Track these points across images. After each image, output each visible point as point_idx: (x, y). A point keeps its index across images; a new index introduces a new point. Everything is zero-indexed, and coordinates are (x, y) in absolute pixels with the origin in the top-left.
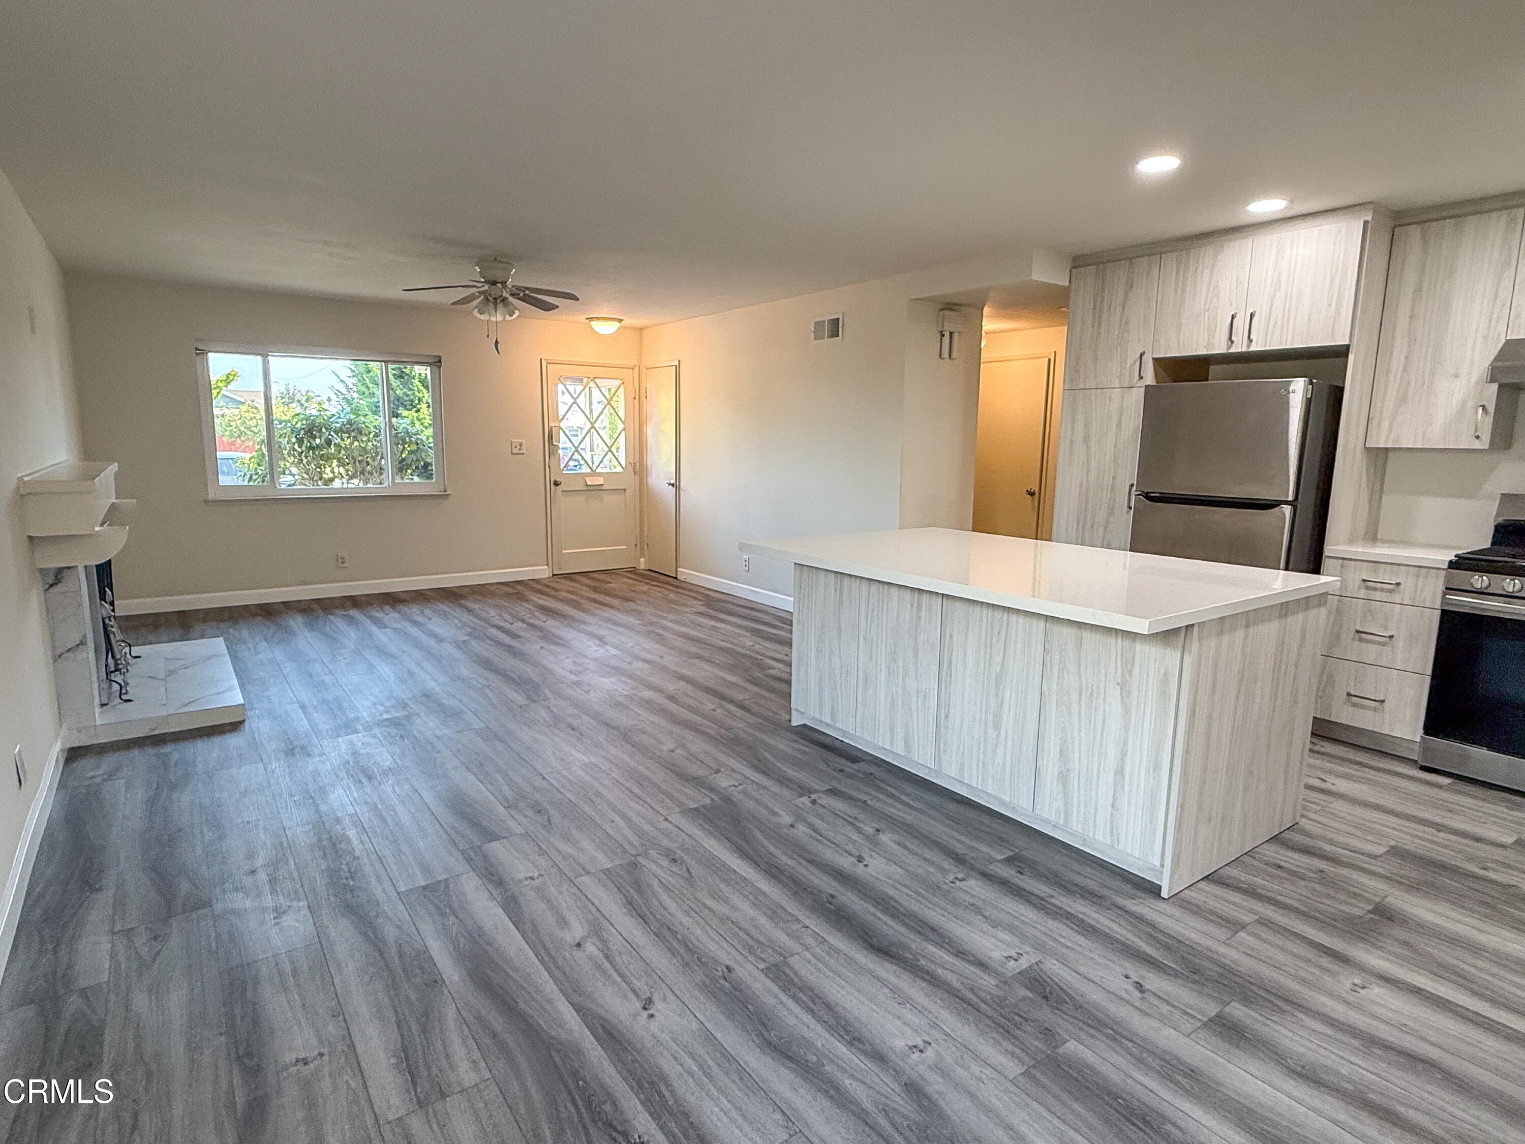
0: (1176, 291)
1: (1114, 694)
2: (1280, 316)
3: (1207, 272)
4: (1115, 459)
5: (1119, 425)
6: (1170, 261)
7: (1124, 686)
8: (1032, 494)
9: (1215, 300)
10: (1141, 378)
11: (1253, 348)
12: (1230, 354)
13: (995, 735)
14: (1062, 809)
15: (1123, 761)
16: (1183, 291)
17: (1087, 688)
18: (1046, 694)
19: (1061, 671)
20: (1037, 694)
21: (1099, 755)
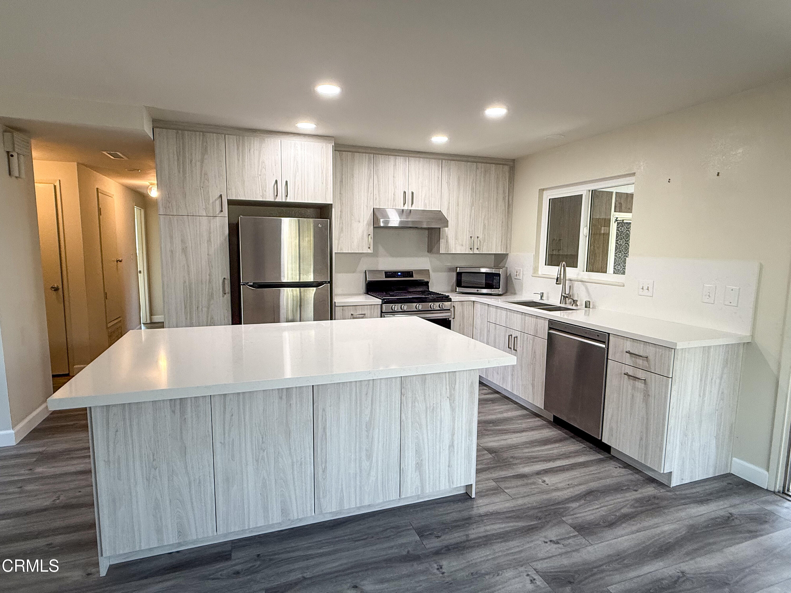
0: (238, 160)
1: (446, 405)
2: (300, 185)
3: (257, 153)
4: (209, 262)
5: (209, 241)
6: (232, 140)
7: (451, 398)
8: (56, 289)
9: (264, 170)
10: (222, 211)
11: (288, 200)
12: (276, 202)
13: (368, 464)
14: (419, 485)
15: (452, 439)
16: (243, 161)
17: (430, 407)
18: (405, 420)
19: (413, 402)
20: (398, 423)
21: (440, 441)
